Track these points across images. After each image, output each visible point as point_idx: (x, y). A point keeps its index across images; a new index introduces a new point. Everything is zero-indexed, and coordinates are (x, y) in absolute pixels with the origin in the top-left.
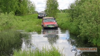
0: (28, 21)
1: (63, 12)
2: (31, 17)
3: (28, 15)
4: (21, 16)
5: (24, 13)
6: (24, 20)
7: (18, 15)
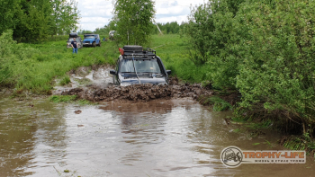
0: (59, 62)
1: (166, 30)
2: (64, 47)
3: (53, 40)
4: (32, 42)
5: (41, 33)
6: (43, 56)
7: (22, 41)
